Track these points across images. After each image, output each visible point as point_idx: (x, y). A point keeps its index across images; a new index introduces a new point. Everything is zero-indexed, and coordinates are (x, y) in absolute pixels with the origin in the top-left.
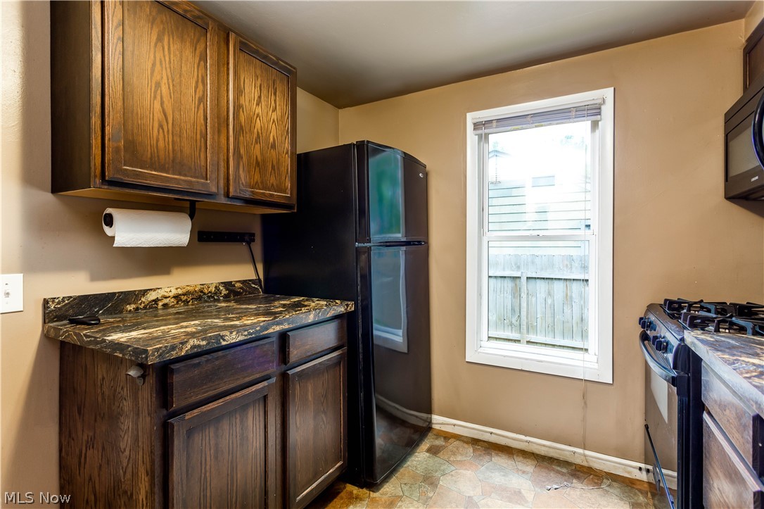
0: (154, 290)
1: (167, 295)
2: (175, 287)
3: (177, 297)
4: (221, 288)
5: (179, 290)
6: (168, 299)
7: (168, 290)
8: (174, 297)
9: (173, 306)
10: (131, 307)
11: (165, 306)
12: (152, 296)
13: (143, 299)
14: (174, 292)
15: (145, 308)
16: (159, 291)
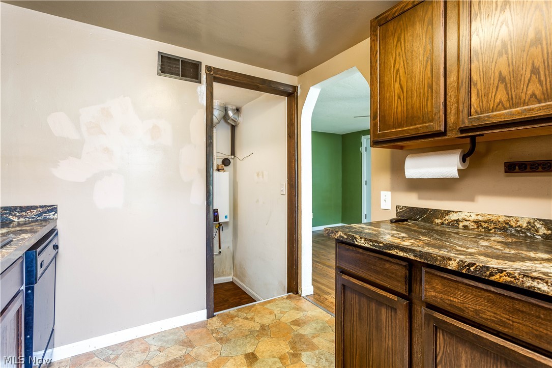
0: (456, 212)
1: (468, 219)
2: (475, 214)
3: (476, 222)
4: (538, 226)
5: (479, 216)
6: (468, 223)
7: (469, 214)
8: (474, 222)
9: (472, 229)
10: (438, 221)
11: (465, 227)
12: (454, 217)
13: (447, 217)
14: (474, 218)
15: (448, 224)
16: (460, 213)
